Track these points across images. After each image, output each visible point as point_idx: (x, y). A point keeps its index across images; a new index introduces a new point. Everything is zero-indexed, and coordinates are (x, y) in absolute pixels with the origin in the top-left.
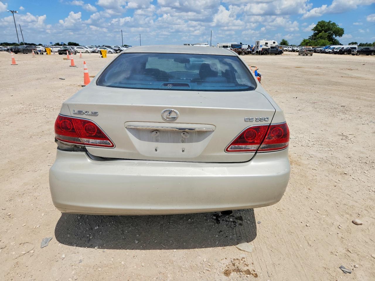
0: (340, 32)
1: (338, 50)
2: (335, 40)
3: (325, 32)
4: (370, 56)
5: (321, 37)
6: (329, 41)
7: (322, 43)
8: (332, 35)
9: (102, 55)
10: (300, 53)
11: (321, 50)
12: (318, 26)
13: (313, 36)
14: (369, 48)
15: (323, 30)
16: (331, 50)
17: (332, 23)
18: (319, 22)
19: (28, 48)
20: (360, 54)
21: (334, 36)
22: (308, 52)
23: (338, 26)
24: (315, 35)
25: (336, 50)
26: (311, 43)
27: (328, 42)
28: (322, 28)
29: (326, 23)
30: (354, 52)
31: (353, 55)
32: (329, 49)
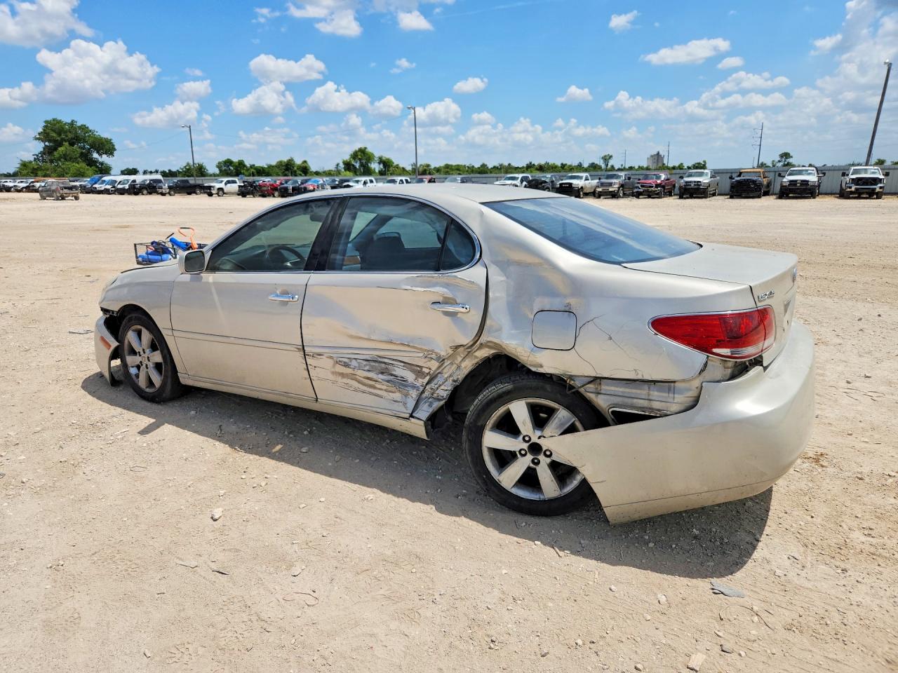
0: (106, 147)
1: (127, 187)
2: (102, 164)
3: (72, 144)
4: (194, 196)
5: (65, 157)
6: (88, 165)
7: (75, 171)
8: (89, 152)
10: (44, 195)
11: (85, 187)
12: (48, 131)
13: (43, 153)
14: (187, 181)
15: (63, 140)
16: (109, 187)
17: (79, 124)
18: (46, 122)
20: (175, 193)
21: (95, 155)
22: (66, 191)
23: (95, 133)
24: (49, 151)
25: (120, 186)
26: (48, 170)
27: (87, 167)
28: (60, 135)
29: (65, 124)
30: (162, 188)
31: (163, 194)
32: (102, 184)
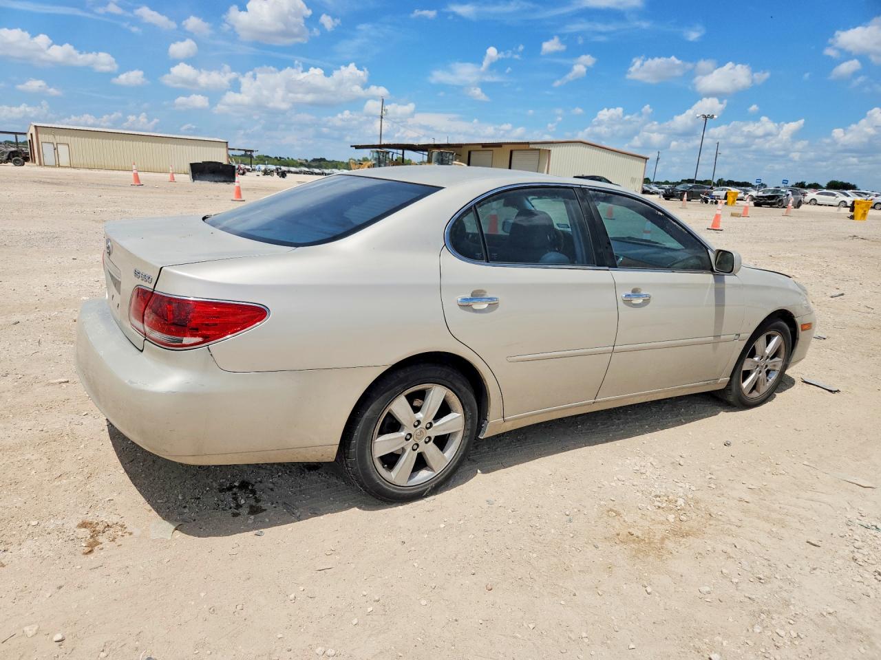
9: (852, 214)
19: (694, 190)
